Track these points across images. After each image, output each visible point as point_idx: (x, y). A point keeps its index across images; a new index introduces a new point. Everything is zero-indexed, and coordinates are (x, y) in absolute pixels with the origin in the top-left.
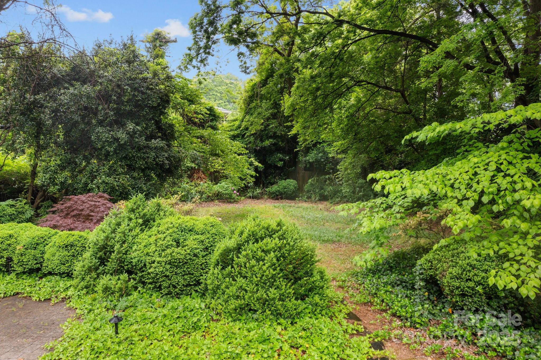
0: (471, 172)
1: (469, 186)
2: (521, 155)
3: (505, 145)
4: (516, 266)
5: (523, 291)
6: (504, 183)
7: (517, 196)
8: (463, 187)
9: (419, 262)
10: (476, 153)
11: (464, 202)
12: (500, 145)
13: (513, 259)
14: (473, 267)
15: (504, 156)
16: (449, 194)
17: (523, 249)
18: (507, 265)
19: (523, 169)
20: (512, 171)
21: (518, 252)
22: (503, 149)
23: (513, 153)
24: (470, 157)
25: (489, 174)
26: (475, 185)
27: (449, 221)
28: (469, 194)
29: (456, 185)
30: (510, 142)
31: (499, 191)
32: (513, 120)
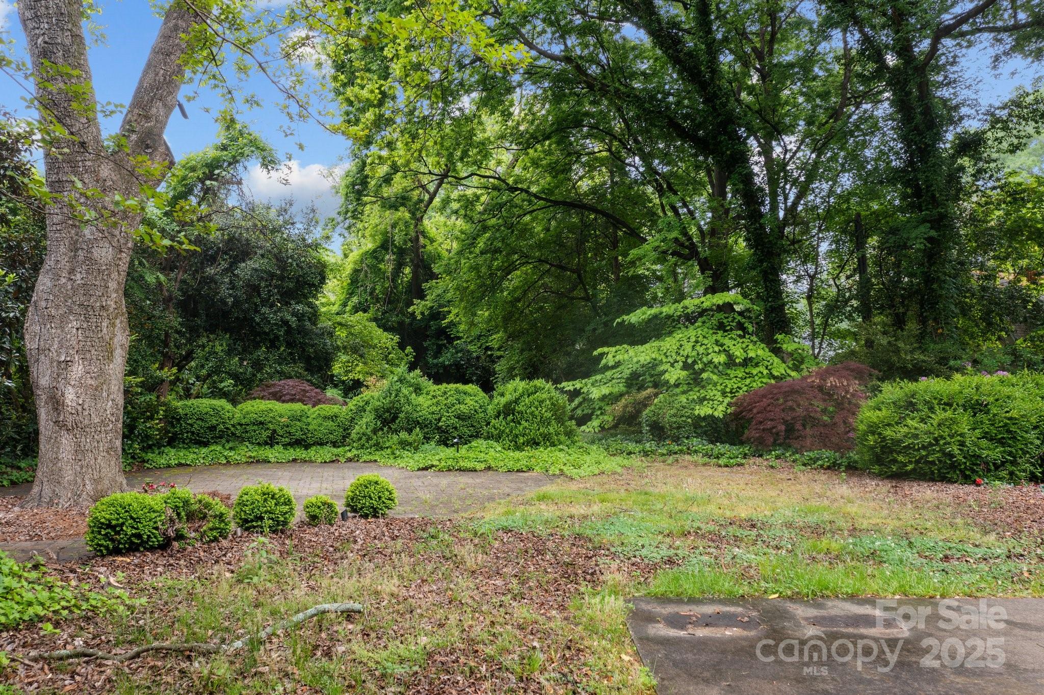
0: (678, 344)
1: (678, 353)
2: (711, 332)
3: (700, 324)
4: (711, 402)
5: (716, 414)
6: (701, 350)
7: (710, 357)
8: (674, 354)
9: (644, 413)
10: (679, 332)
11: (676, 364)
12: (696, 324)
13: (709, 399)
14: (684, 407)
15: (700, 332)
16: (664, 360)
17: (715, 392)
18: (706, 402)
19: (713, 340)
20: (706, 342)
21: (712, 394)
22: (699, 327)
23: (706, 330)
24: (674, 335)
25: (691, 344)
26: (682, 352)
27: (667, 376)
28: (678, 358)
29: (668, 354)
30: (704, 322)
31: (698, 354)
32: (705, 305)
